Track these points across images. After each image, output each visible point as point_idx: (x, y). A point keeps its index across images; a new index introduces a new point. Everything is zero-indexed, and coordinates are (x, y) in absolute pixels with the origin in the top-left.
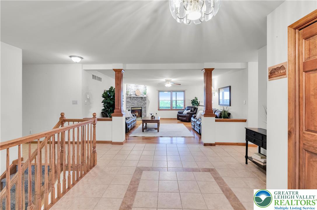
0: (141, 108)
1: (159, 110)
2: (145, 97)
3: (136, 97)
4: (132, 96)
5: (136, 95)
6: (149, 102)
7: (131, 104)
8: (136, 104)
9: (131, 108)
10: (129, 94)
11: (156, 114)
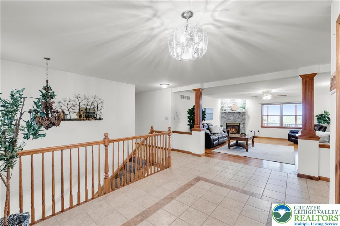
0: (238, 124)
1: (262, 127)
2: (243, 112)
3: (233, 112)
4: (227, 111)
5: (233, 110)
6: (249, 117)
7: (226, 119)
8: (232, 120)
9: (227, 123)
10: (224, 109)
11: (259, 131)
